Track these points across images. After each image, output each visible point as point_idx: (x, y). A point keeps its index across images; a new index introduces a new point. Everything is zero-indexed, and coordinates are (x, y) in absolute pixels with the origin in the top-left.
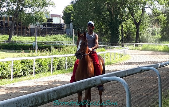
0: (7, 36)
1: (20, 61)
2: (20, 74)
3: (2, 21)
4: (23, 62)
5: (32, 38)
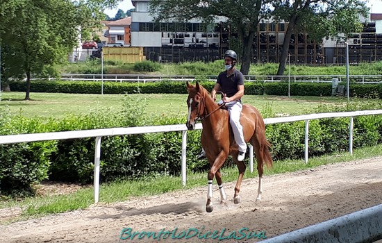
0: (275, 66)
1: (319, 121)
2: (320, 149)
3: (263, 34)
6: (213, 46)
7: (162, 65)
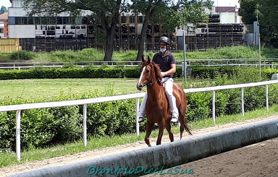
3: (124, 25)
7: (36, 54)
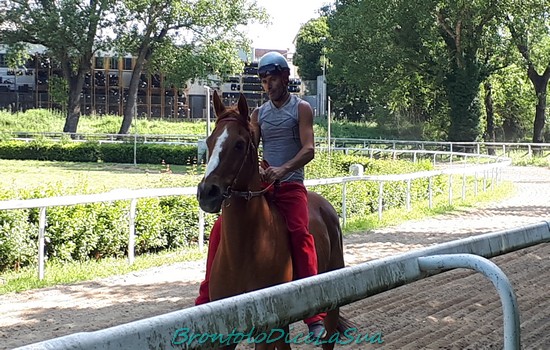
0: (116, 121)
1: (159, 201)
2: (159, 243)
3: (99, 72)
4: (168, 204)
5: (196, 125)
6: (24, 89)
